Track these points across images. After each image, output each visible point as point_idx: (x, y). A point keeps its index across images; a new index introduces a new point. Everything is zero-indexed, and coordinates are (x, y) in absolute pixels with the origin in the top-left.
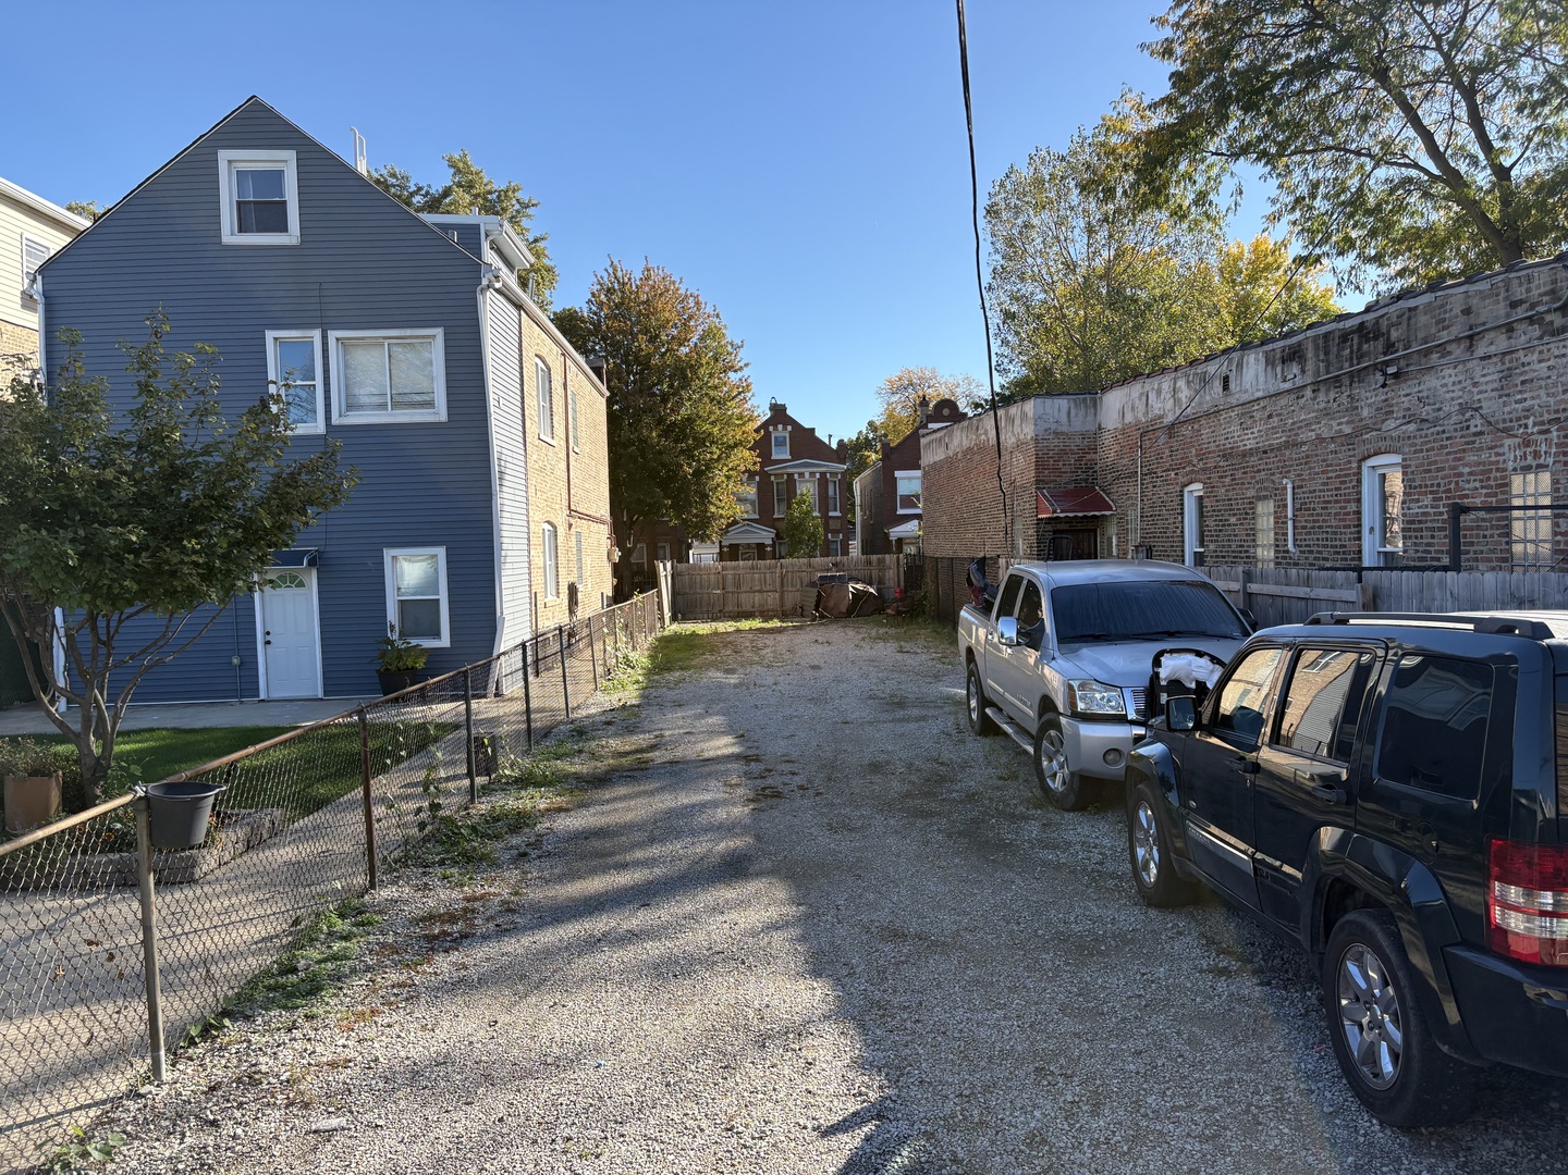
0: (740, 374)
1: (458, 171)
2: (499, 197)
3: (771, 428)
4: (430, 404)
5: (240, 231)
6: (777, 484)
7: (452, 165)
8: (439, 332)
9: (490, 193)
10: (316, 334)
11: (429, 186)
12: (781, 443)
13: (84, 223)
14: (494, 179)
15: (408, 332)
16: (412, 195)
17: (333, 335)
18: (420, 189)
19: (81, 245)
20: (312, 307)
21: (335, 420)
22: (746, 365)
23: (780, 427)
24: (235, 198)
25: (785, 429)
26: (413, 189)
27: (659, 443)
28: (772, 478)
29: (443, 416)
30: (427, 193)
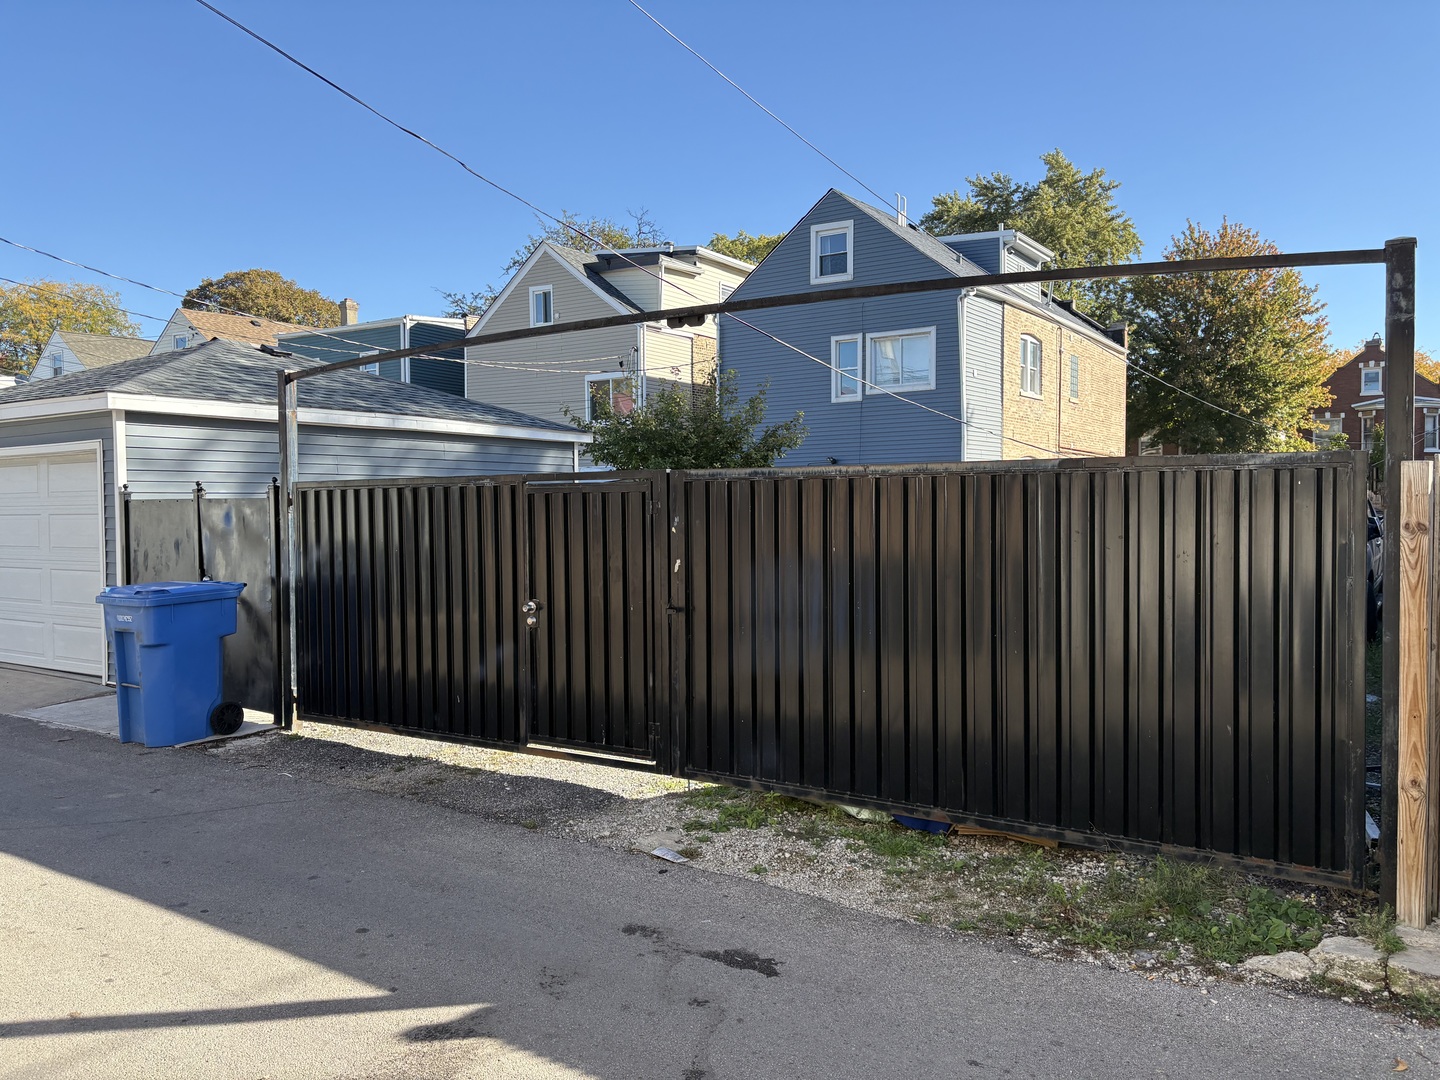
0: (1315, 316)
1: (1052, 168)
2: (1084, 184)
3: (1361, 365)
4: (926, 378)
5: (821, 274)
6: (1365, 420)
7: (1047, 162)
8: (933, 329)
9: (1076, 182)
10: (859, 336)
11: (1027, 184)
12: (1372, 379)
13: (750, 267)
14: (1079, 169)
15: (914, 331)
16: (1012, 193)
17: (869, 336)
18: (1019, 187)
19: (750, 283)
20: (858, 319)
21: (867, 393)
22: (1323, 306)
23: (1372, 363)
24: (819, 255)
25: (1377, 365)
26: (1014, 187)
27: (1213, 387)
28: (1360, 415)
29: (933, 386)
30: (1025, 189)
